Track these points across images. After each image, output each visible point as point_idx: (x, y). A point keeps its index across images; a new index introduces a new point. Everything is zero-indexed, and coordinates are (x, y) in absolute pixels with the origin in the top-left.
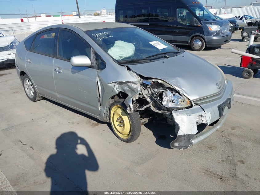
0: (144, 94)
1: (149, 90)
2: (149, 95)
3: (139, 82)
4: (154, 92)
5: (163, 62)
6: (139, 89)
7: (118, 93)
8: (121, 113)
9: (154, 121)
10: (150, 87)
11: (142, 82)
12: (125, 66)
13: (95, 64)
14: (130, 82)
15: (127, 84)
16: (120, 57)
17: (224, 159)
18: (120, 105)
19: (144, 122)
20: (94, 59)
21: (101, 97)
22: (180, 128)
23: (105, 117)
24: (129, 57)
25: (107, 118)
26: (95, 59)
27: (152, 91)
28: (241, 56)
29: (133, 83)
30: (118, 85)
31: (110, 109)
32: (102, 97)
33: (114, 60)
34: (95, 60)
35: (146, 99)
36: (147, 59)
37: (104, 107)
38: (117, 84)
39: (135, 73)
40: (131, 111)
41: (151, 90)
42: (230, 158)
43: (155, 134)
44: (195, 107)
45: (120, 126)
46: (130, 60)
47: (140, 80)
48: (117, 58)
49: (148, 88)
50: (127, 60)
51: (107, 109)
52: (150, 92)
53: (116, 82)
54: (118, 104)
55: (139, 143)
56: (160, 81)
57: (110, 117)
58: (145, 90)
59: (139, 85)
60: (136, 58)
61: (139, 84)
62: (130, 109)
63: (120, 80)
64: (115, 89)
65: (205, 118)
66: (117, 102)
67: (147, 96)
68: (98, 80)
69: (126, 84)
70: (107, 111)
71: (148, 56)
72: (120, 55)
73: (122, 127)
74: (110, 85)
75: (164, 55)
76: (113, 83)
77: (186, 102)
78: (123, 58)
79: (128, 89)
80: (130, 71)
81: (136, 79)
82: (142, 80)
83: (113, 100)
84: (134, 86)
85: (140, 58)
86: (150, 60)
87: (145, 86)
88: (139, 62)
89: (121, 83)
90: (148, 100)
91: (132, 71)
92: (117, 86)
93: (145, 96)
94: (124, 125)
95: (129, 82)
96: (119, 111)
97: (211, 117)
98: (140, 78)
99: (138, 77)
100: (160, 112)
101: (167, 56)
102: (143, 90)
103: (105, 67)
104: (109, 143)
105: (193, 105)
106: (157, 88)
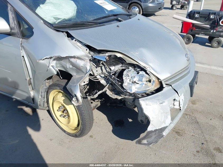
0: (96, 74)
1: (103, 68)
2: (103, 76)
3: (88, 57)
4: (110, 71)
5: (118, 26)
6: (88, 68)
7: (56, 73)
8: (64, 100)
9: (108, 104)
10: (104, 63)
11: (92, 57)
12: (63, 32)
13: (16, 30)
14: (74, 57)
15: (69, 60)
16: (56, 19)
17: (199, 149)
18: (61, 90)
19: (96, 106)
20: (14, 23)
21: (32, 79)
22: (151, 122)
23: (42, 104)
24: (70, 20)
25: (44, 105)
26: (15, 21)
27: (108, 70)
28: (182, 22)
29: (78, 58)
30: (55, 62)
31: (48, 93)
32: (34, 79)
33: (46, 22)
34: (16, 23)
35: (99, 81)
36: (95, 21)
37: (38, 91)
38: (54, 60)
39: (81, 42)
40: (78, 102)
41: (105, 68)
42: (204, 145)
43: (110, 120)
44: (166, 89)
45: (64, 117)
46: (71, 23)
47: (89, 53)
48: (51, 20)
49: (101, 65)
50: (66, 23)
51: (43, 94)
52: (104, 71)
53: (51, 58)
54: (58, 88)
55: (91, 136)
56: (119, 55)
57: (49, 103)
58: (96, 68)
59: (88, 61)
60: (79, 21)
61: (88, 59)
62: (77, 100)
63: (57, 55)
64: (51, 67)
65: (179, 102)
66: (57, 86)
67: (100, 76)
68: (23, 53)
69: (67, 60)
70: (43, 97)
71: (96, 18)
72: (56, 16)
73: (67, 119)
74: (41, 61)
75: (115, 17)
76: (46, 58)
77: (154, 81)
78: (60, 20)
79: (71, 66)
80: (72, 39)
81: (83, 52)
82: (92, 53)
83: (51, 80)
84: (81, 63)
85: (85, 21)
86: (100, 23)
87: (96, 62)
88: (84, 26)
89: (59, 59)
90: (103, 82)
91: (74, 40)
92: (53, 63)
93: (98, 77)
94: (69, 116)
95: (72, 57)
96: (61, 98)
97: (184, 100)
98: (88, 50)
99: (86, 48)
100: (119, 98)
101: (119, 18)
102: (94, 68)
103: (32, 33)
104: (51, 140)
105: (164, 86)
106: (114, 65)
